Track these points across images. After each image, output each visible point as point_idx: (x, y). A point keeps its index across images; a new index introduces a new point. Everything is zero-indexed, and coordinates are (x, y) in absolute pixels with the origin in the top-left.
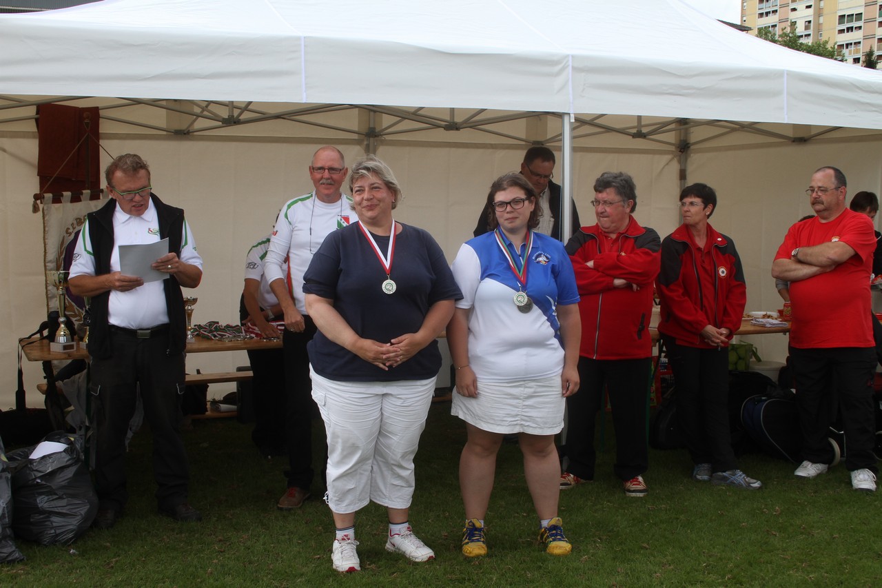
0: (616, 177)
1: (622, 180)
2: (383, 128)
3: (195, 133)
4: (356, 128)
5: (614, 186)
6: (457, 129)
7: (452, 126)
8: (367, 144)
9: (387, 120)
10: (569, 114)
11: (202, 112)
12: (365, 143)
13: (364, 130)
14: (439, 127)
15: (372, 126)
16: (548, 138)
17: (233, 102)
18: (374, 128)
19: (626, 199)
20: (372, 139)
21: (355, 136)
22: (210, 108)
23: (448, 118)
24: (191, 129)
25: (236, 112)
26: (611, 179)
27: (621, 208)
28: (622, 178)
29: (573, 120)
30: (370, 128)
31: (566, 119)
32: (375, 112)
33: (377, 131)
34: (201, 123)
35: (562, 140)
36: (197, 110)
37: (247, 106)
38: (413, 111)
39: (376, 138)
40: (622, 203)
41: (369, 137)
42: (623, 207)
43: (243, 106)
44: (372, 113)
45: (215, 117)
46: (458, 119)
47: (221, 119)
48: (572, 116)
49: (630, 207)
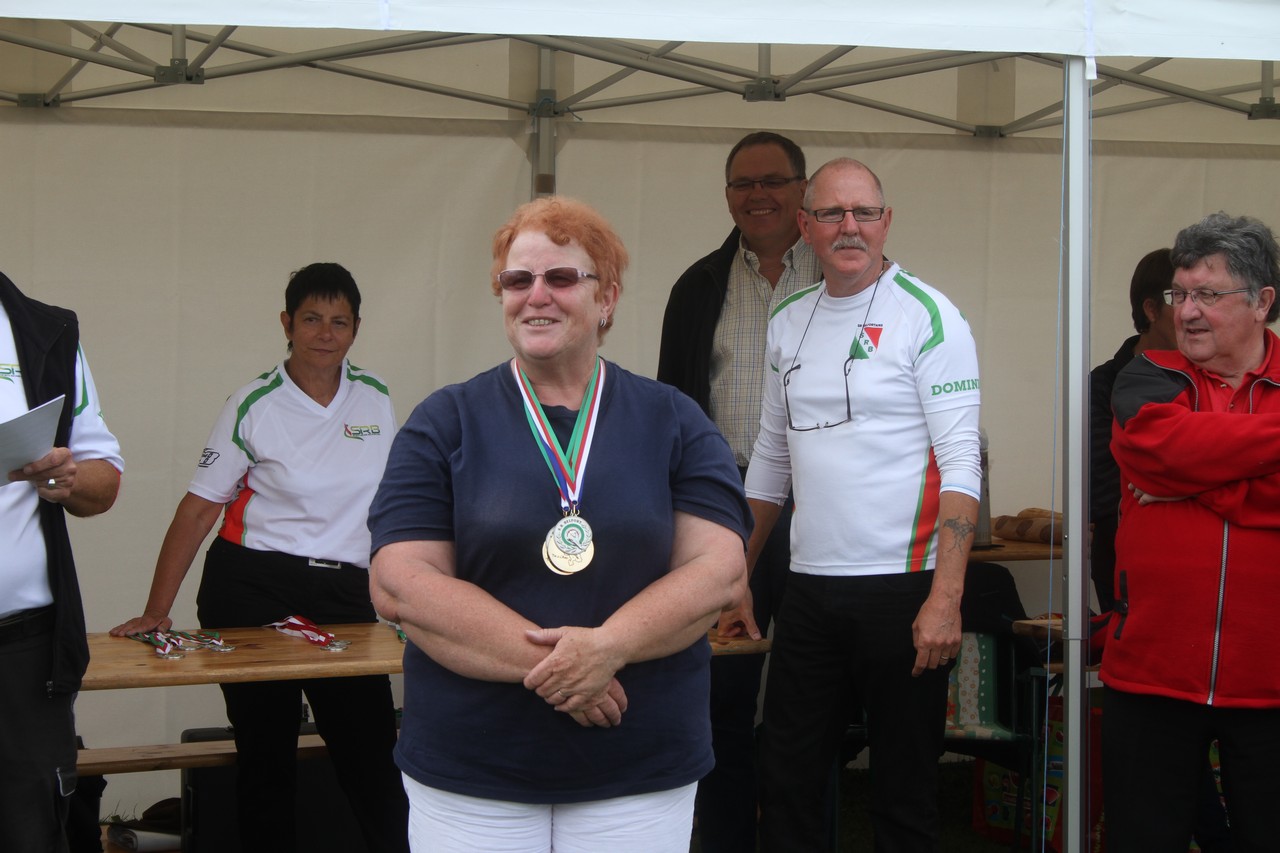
0: (1230, 229)
1: (1246, 235)
2: (577, 90)
3: (75, 104)
4: (502, 92)
5: (1225, 250)
6: (779, 96)
7: (765, 88)
8: (533, 135)
9: (585, 73)
10: (1082, 59)
11: (96, 48)
12: (529, 131)
13: (525, 98)
14: (722, 89)
15: (545, 86)
16: (1017, 118)
17: (184, 26)
18: (552, 93)
19: (1255, 284)
20: (545, 122)
21: (502, 114)
22: (117, 37)
23: (752, 66)
24: (64, 94)
25: (193, 51)
26: (1216, 232)
27: (1241, 310)
28: (1245, 230)
29: (1092, 75)
30: (540, 92)
31: (1075, 70)
32: (554, 48)
33: (558, 101)
34: (92, 77)
35: (1062, 123)
36: (84, 43)
37: (224, 37)
38: (658, 47)
39: (559, 119)
40: (1245, 295)
41: (539, 117)
42: (1249, 304)
43: (215, 34)
44: (546, 53)
45: (133, 62)
46: (780, 69)
47: (152, 69)
48: (1091, 64)
49: (1267, 307)
